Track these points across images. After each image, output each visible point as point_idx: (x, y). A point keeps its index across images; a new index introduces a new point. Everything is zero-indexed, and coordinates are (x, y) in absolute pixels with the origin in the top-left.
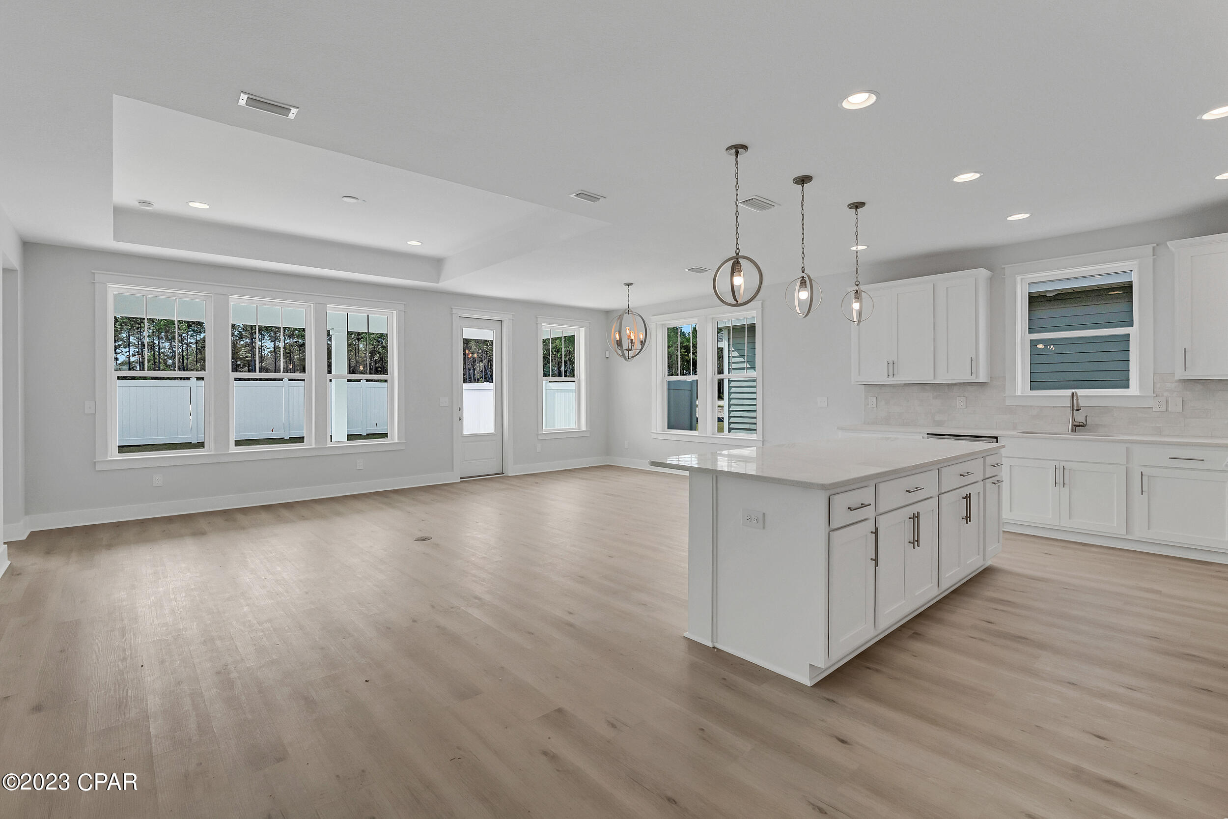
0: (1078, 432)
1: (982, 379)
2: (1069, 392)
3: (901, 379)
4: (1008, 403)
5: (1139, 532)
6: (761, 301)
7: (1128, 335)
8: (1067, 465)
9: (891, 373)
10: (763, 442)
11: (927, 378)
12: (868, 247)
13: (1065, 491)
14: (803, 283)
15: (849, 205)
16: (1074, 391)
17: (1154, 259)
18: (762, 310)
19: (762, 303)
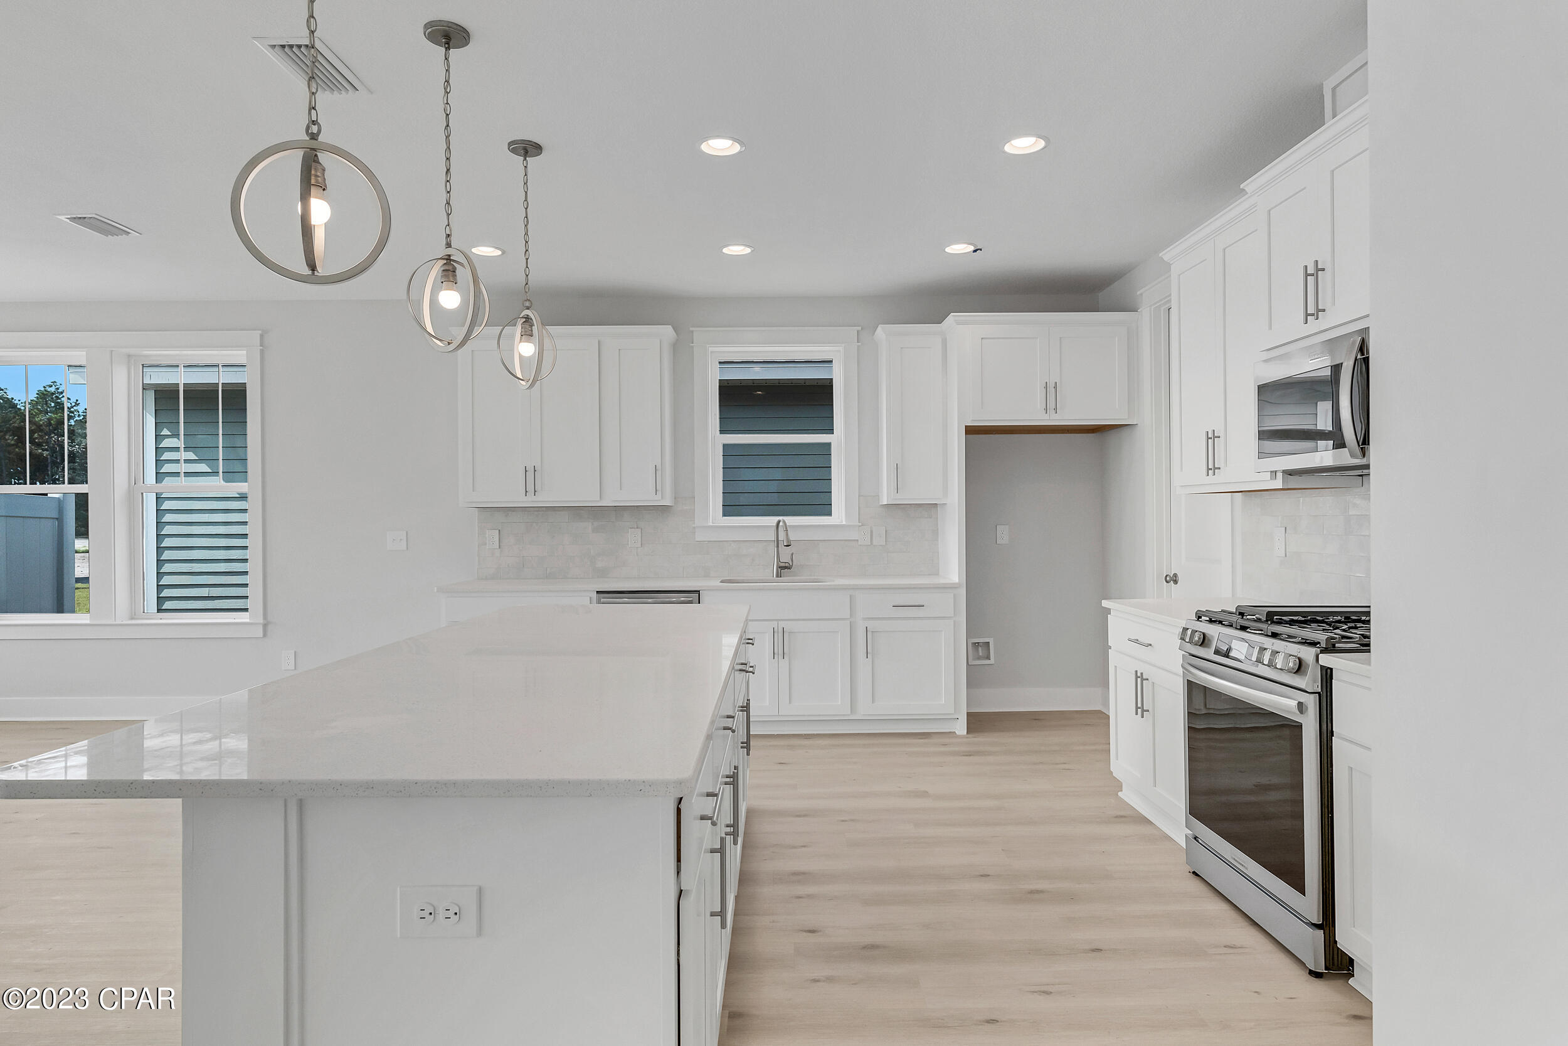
0: (784, 577)
1: (667, 502)
2: (772, 520)
3: (545, 499)
4: (699, 537)
5: (864, 709)
6: (260, 332)
7: (829, 445)
8: (788, 626)
9: (530, 488)
10: (265, 626)
11: (589, 497)
12: (504, 252)
13: (784, 663)
14: (449, 271)
15: (510, 144)
16: (781, 518)
17: (858, 346)
18: (262, 352)
19: (262, 336)
